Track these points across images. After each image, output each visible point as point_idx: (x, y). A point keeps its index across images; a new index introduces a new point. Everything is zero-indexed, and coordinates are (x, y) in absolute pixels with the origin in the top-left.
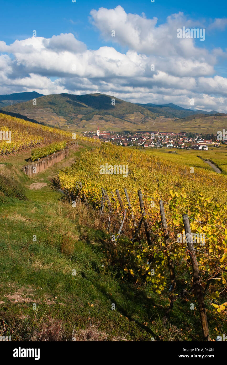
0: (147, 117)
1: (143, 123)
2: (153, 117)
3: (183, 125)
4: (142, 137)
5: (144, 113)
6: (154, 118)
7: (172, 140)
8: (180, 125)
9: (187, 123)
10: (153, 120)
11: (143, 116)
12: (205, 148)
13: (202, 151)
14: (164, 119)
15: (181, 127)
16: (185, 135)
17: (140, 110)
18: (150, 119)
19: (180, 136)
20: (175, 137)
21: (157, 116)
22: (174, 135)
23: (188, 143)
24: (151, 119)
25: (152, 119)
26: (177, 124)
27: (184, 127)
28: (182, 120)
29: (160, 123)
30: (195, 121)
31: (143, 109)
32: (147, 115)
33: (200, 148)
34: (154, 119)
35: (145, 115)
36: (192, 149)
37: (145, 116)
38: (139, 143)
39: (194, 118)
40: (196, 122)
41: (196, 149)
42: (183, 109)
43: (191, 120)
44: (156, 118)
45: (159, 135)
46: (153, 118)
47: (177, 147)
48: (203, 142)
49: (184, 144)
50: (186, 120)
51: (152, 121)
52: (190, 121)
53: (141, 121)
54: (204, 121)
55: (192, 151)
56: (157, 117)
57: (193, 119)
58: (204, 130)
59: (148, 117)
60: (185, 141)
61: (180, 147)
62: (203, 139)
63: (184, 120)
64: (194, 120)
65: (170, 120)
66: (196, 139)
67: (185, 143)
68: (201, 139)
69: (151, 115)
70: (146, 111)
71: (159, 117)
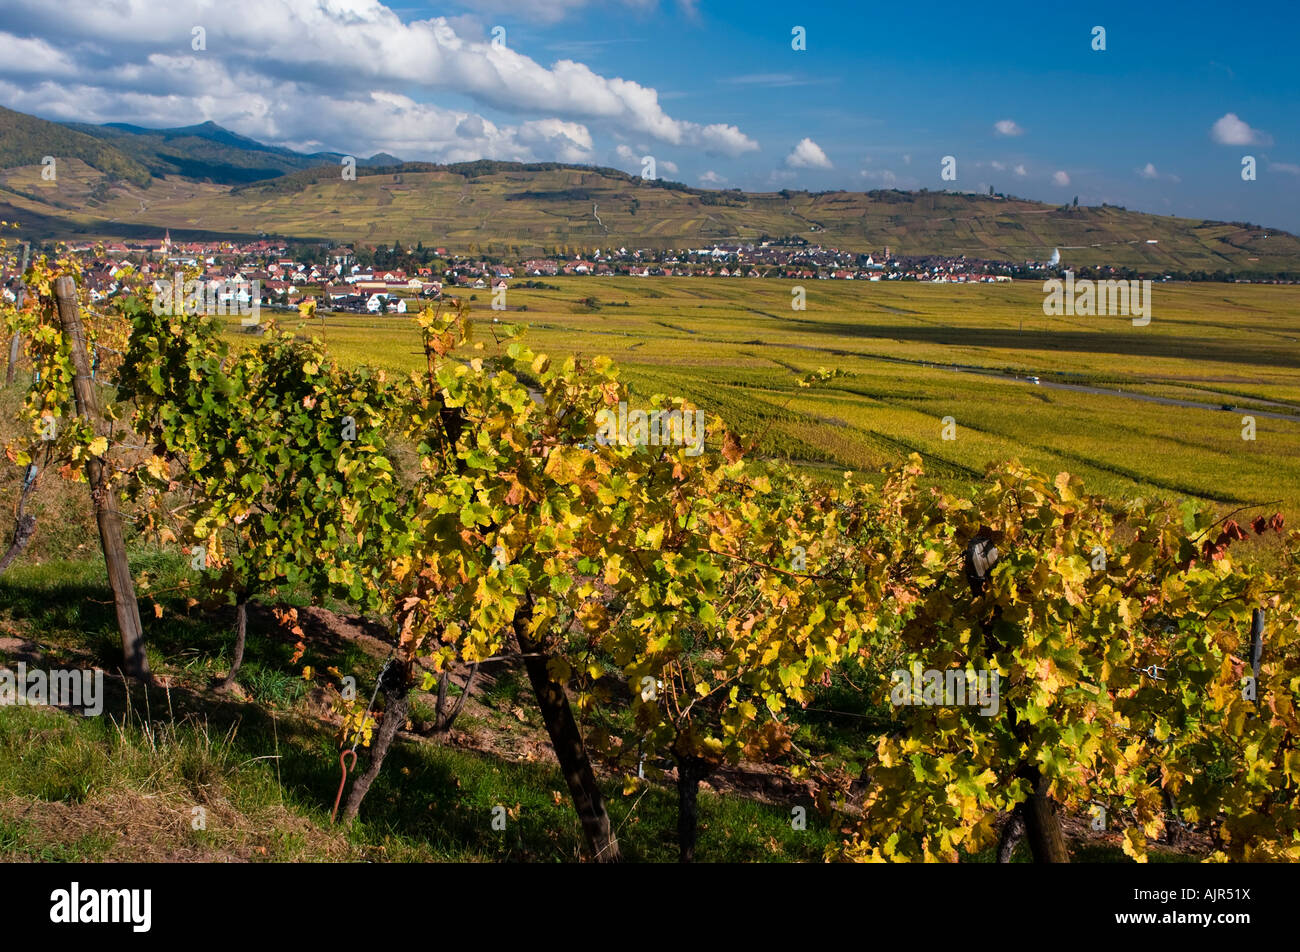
0: (113, 178)
1: (95, 205)
2: (137, 179)
3: (268, 209)
4: (102, 266)
5: (99, 163)
6: (143, 183)
7: (238, 275)
8: (254, 210)
9: (286, 201)
10: (137, 191)
11: (97, 175)
12: (392, 306)
13: (380, 318)
14: (186, 189)
15: (263, 220)
16: (282, 252)
17: (81, 150)
18: (123, 188)
19: (263, 257)
20: (246, 260)
21: (156, 175)
22: (235, 252)
23: (309, 284)
24: (128, 185)
25: (133, 189)
26: (244, 207)
27: (273, 221)
28: (261, 189)
29: (170, 204)
30: (317, 194)
31: (93, 146)
32: (111, 171)
33: (373, 304)
34: (142, 187)
35: (102, 171)
36: (338, 310)
37: (104, 175)
38: (93, 290)
39: (314, 183)
40: (320, 197)
41: (355, 312)
42: (259, 147)
43: (302, 190)
44: (150, 181)
45: (174, 252)
46: (137, 183)
47: (270, 301)
48: (369, 277)
49: (292, 290)
50: (280, 190)
51: (137, 195)
52: (297, 195)
53: (89, 195)
54: (351, 194)
55: (340, 318)
56: (155, 180)
57: (310, 187)
58: (355, 230)
59: (117, 179)
60: (296, 276)
61: (280, 301)
62: (369, 268)
63: (271, 191)
64: (314, 191)
65: (211, 190)
66: (338, 268)
67: (296, 285)
68: (355, 268)
69: (129, 172)
70: (105, 151)
71: (163, 178)
